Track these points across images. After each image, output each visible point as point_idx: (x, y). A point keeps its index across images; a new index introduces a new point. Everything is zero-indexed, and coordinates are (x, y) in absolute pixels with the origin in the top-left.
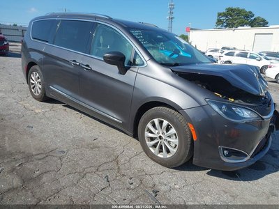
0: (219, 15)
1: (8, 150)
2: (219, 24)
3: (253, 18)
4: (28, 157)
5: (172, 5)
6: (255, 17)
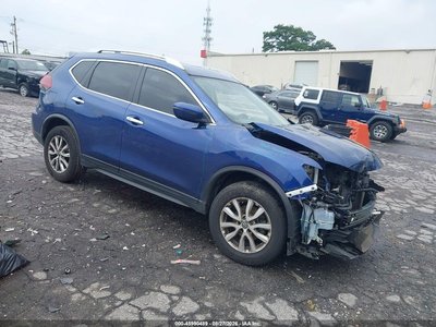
0: (266, 35)
2: (267, 49)
3: (315, 41)
5: (209, 20)
6: (317, 39)
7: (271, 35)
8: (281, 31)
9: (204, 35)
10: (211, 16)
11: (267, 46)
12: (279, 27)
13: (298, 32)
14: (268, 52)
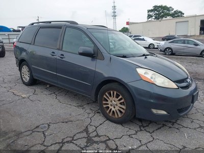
0: (149, 11)
1: (3, 130)
2: (150, 18)
3: (173, 11)
4: (19, 134)
5: (114, 7)
6: (174, 10)
7: (151, 11)
8: (156, 8)
9: (113, 14)
10: (115, 5)
11: (149, 16)
12: (155, 7)
13: (165, 8)
14: (150, 19)
